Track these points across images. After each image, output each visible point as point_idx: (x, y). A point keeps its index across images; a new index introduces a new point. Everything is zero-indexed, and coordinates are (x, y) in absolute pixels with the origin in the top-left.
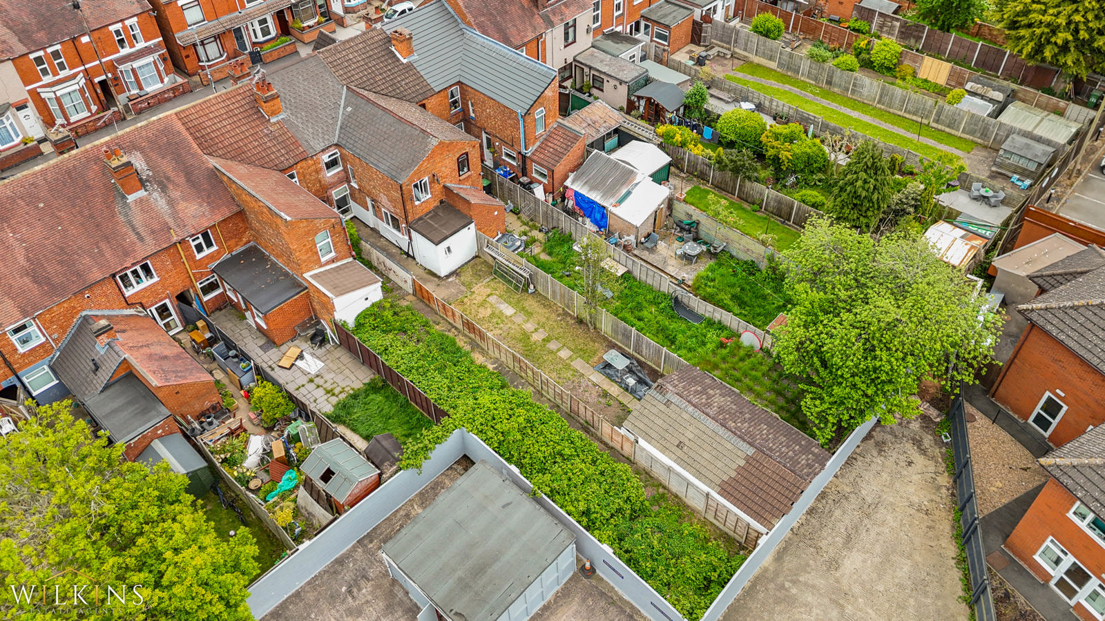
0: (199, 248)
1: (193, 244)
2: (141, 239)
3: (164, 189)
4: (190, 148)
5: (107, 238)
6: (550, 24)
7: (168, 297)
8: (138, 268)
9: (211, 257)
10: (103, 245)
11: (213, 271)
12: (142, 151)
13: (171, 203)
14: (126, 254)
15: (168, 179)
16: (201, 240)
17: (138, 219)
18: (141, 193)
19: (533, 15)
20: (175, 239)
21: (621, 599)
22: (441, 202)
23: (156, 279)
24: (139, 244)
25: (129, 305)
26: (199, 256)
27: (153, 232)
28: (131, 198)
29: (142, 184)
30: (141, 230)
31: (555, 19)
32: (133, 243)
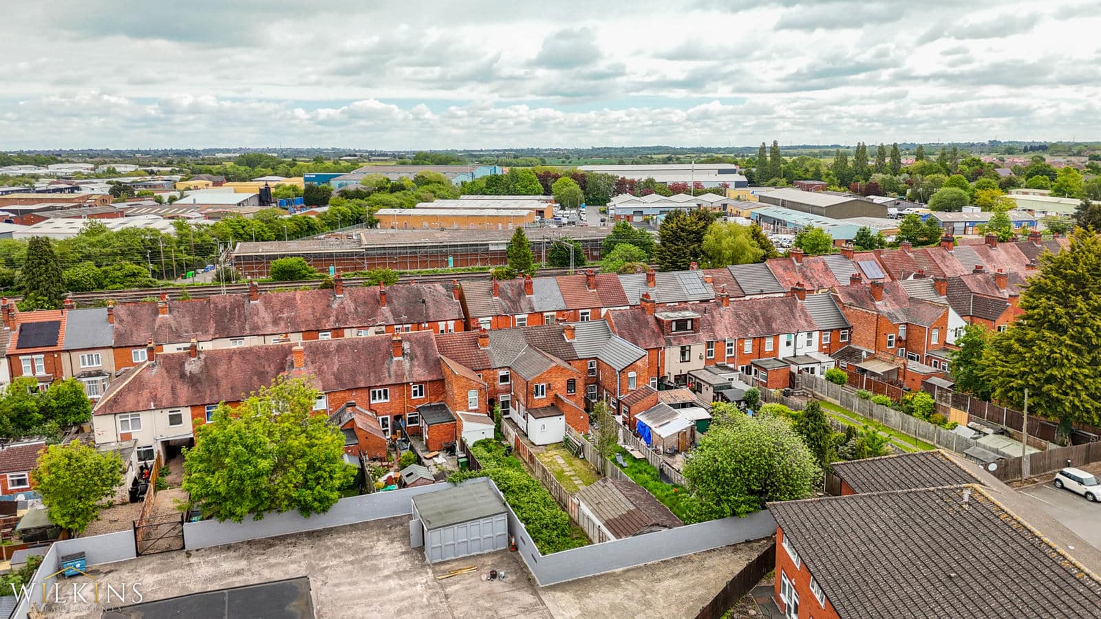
0: (415, 395)
1: (413, 389)
2: (390, 376)
3: (412, 359)
4: (434, 345)
5: (375, 372)
6: (670, 344)
7: (391, 414)
8: (382, 390)
9: (419, 401)
10: (372, 374)
11: (418, 410)
12: (411, 342)
13: (412, 366)
14: (380, 381)
15: (416, 356)
16: (418, 389)
17: (393, 368)
18: (401, 358)
19: (659, 337)
20: (405, 381)
21: (522, 562)
22: (552, 404)
23: (388, 401)
24: (388, 378)
25: (371, 410)
26: (413, 398)
27: (397, 375)
28: (395, 359)
29: (403, 354)
30: (392, 373)
31: (675, 343)
32: (385, 377)
